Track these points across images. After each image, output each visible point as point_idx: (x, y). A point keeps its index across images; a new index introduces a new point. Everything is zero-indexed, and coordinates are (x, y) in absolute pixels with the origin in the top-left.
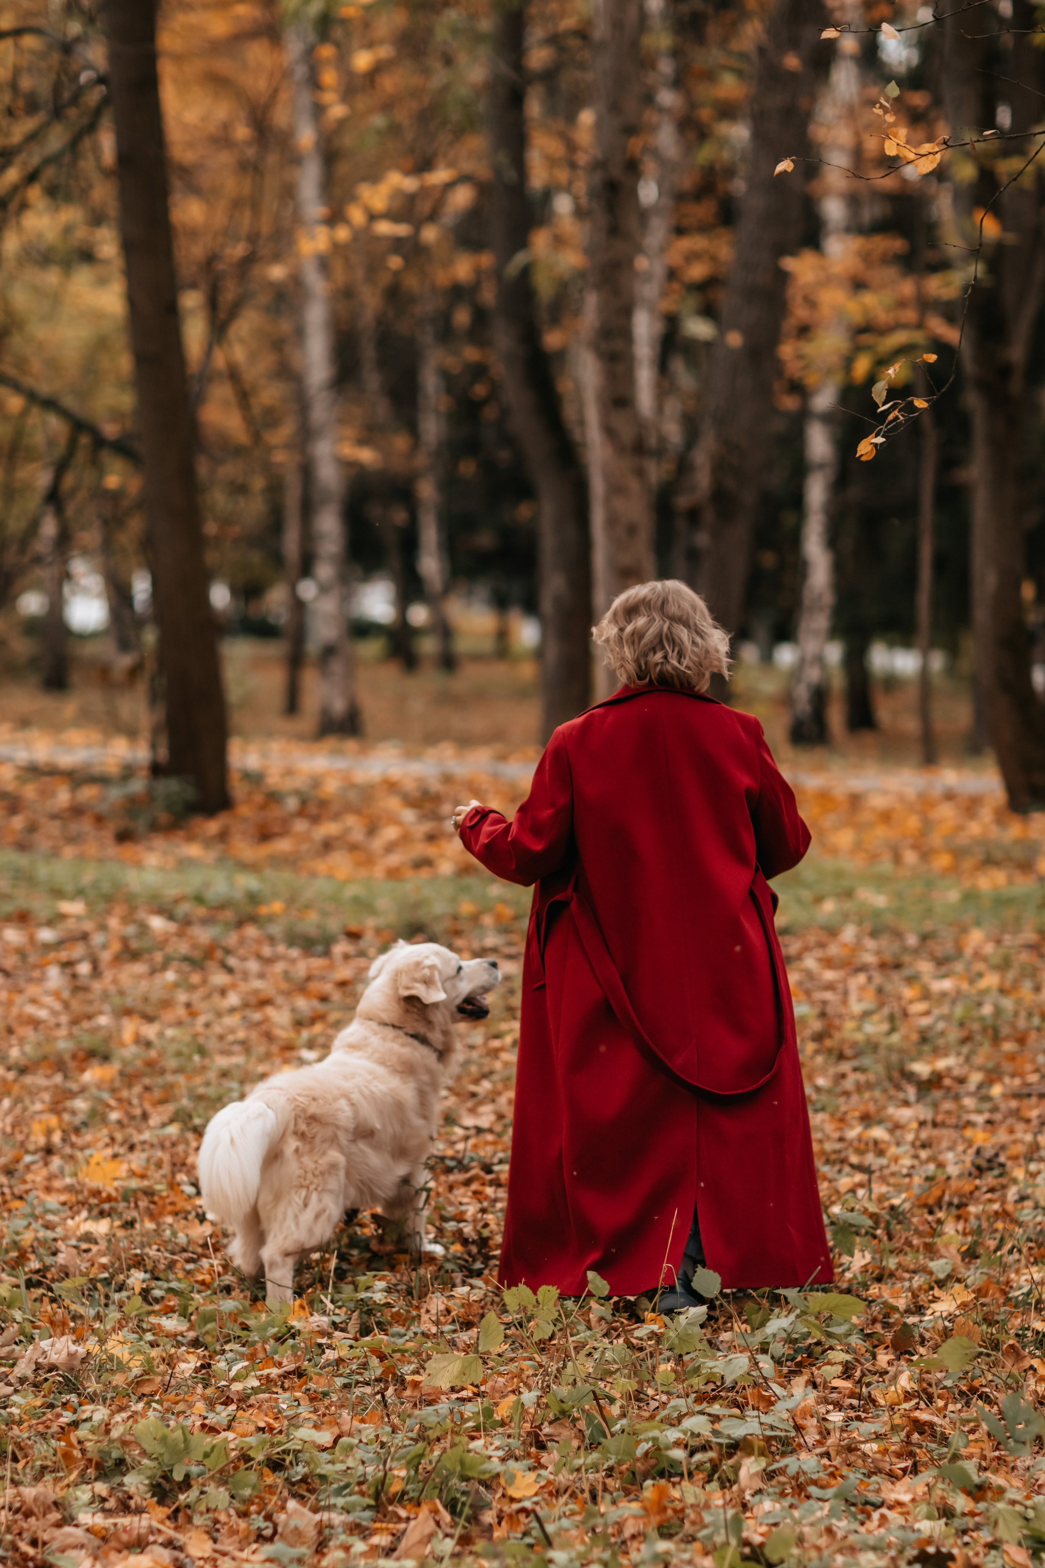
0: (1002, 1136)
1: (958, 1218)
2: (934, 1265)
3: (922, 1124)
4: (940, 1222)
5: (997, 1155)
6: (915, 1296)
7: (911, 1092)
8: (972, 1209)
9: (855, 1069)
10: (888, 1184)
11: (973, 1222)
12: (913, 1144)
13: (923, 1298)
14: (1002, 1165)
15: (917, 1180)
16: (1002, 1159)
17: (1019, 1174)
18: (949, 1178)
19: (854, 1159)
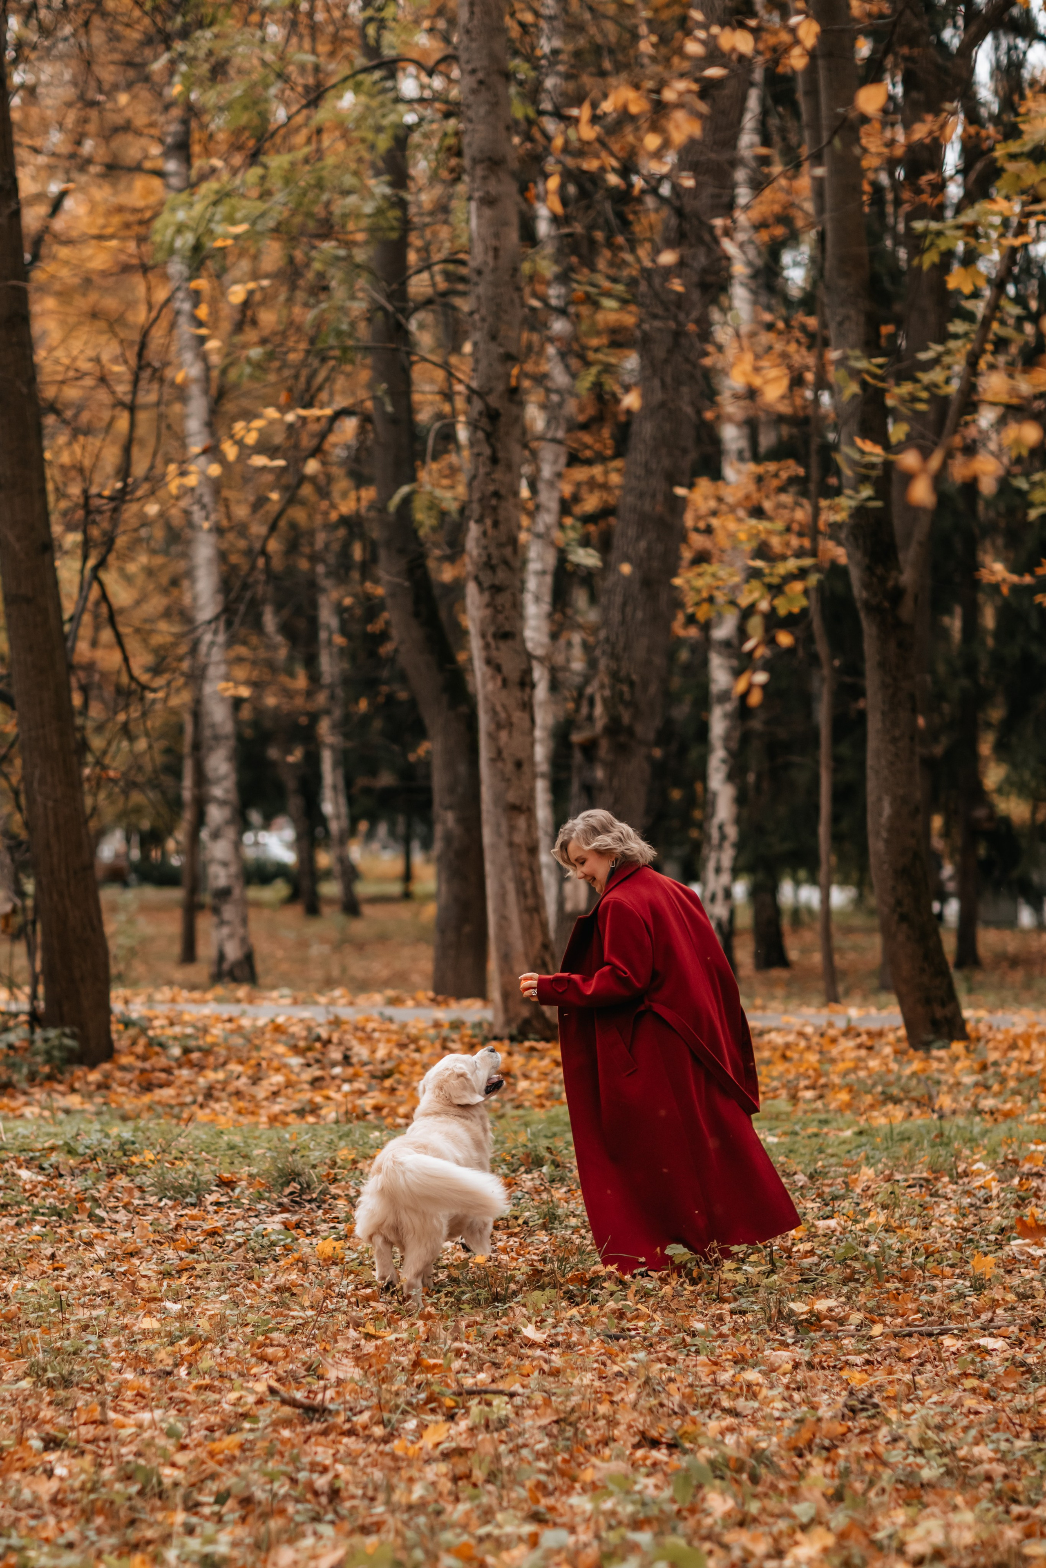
0: (880, 1377)
1: (827, 1460)
2: (796, 1509)
3: (796, 1366)
4: (808, 1465)
5: (870, 1396)
6: (776, 1540)
7: (790, 1333)
8: (841, 1451)
9: (732, 1312)
10: (759, 1428)
11: (842, 1463)
12: (787, 1388)
13: (785, 1542)
14: (876, 1406)
15: (788, 1423)
16: (876, 1399)
17: (893, 1414)
18: (819, 1420)
19: (726, 1404)
